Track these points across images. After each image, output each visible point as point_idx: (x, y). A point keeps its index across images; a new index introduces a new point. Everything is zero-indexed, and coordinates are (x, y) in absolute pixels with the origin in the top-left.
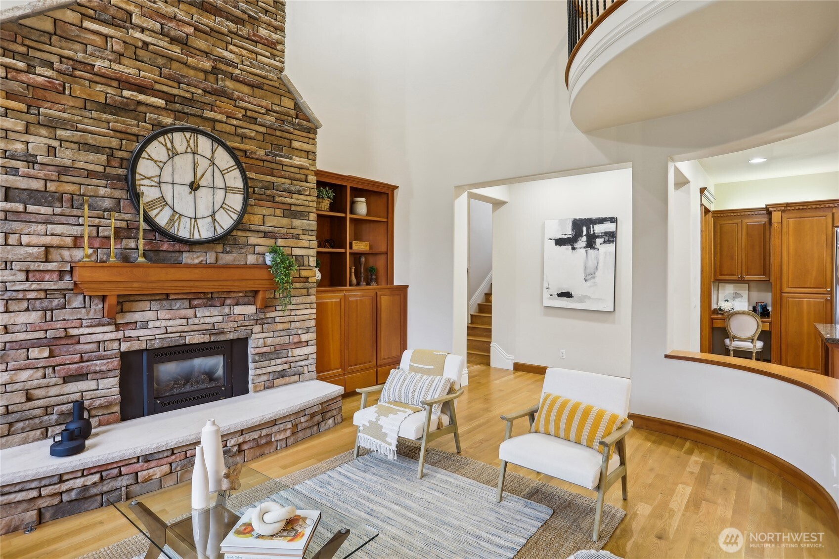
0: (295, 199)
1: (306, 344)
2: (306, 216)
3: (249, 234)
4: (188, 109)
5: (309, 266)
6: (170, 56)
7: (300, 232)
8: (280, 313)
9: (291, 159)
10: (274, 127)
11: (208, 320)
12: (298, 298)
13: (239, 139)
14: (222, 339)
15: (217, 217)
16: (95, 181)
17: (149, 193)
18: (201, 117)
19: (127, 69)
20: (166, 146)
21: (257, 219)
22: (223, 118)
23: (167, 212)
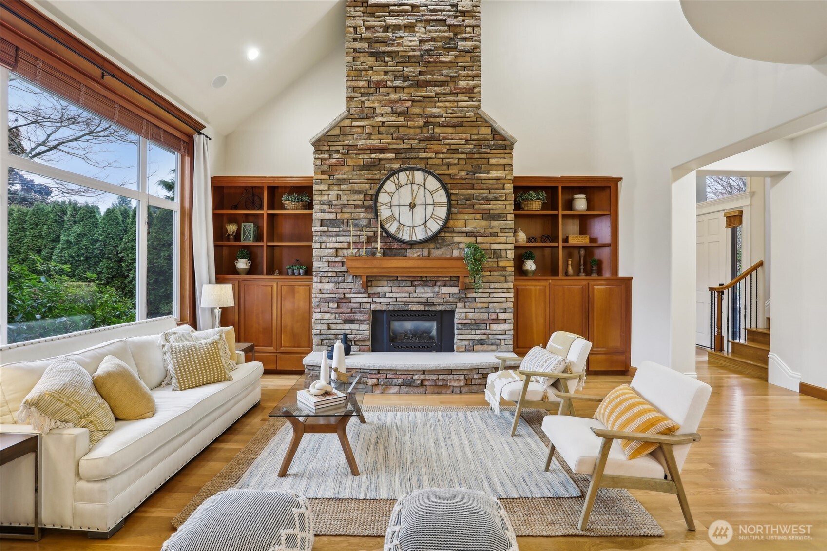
0: (494, 205)
1: (504, 321)
2: (504, 217)
3: (455, 235)
4: (409, 155)
5: (507, 258)
6: (397, 125)
7: (499, 231)
8: (479, 295)
9: (488, 173)
10: (472, 152)
11: (423, 295)
12: (496, 284)
13: (445, 167)
14: (433, 310)
15: (428, 224)
16: (358, 210)
17: (384, 214)
18: (418, 158)
19: (374, 142)
20: (395, 182)
21: (460, 223)
22: (433, 155)
23: (396, 224)
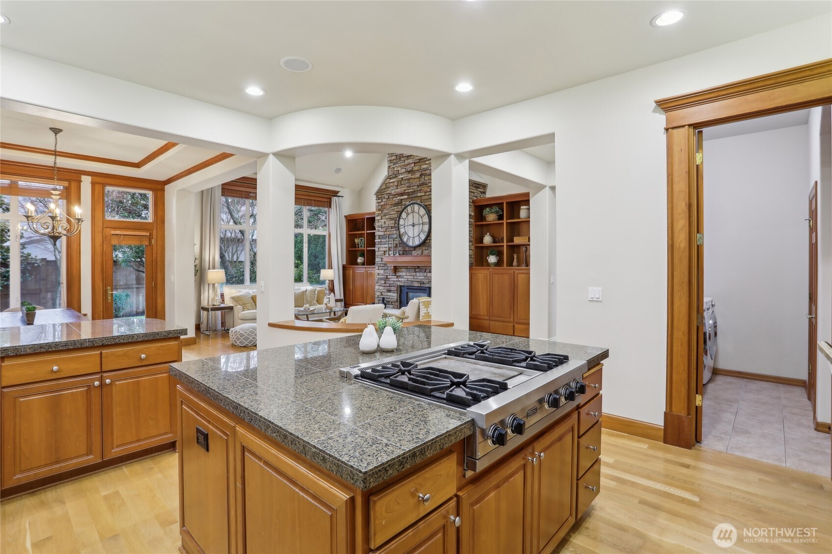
4: (412, 196)
6: (408, 179)
11: (420, 278)
13: (430, 200)
14: (424, 286)
15: (420, 236)
16: (393, 229)
17: (402, 230)
18: (417, 196)
19: (399, 190)
20: (406, 212)
22: (423, 194)
23: (406, 236)
